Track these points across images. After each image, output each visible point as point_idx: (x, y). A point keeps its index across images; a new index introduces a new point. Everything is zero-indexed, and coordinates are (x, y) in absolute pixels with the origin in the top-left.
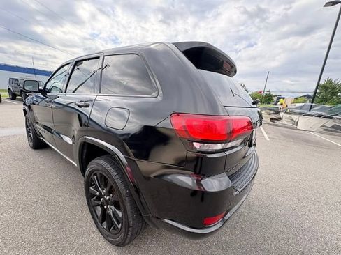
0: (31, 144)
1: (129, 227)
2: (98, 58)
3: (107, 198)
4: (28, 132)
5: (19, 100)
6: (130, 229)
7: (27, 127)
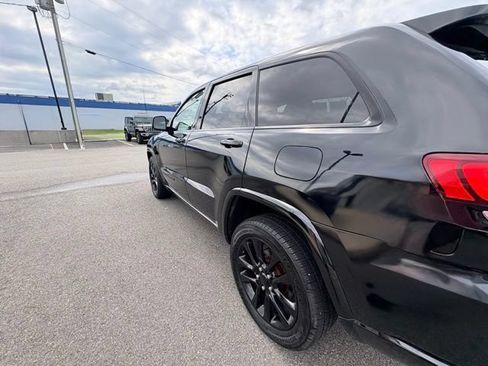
0: (156, 192)
1: (311, 327)
2: (250, 74)
3: (269, 276)
4: (152, 179)
5: (134, 141)
6: (313, 331)
7: (151, 172)
